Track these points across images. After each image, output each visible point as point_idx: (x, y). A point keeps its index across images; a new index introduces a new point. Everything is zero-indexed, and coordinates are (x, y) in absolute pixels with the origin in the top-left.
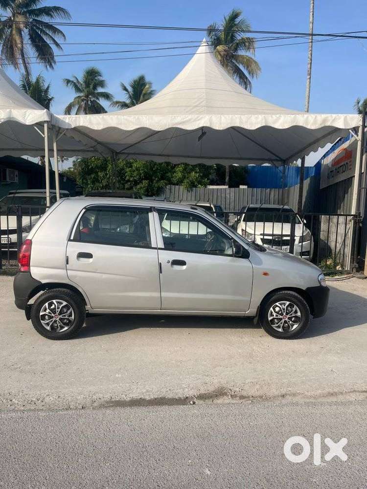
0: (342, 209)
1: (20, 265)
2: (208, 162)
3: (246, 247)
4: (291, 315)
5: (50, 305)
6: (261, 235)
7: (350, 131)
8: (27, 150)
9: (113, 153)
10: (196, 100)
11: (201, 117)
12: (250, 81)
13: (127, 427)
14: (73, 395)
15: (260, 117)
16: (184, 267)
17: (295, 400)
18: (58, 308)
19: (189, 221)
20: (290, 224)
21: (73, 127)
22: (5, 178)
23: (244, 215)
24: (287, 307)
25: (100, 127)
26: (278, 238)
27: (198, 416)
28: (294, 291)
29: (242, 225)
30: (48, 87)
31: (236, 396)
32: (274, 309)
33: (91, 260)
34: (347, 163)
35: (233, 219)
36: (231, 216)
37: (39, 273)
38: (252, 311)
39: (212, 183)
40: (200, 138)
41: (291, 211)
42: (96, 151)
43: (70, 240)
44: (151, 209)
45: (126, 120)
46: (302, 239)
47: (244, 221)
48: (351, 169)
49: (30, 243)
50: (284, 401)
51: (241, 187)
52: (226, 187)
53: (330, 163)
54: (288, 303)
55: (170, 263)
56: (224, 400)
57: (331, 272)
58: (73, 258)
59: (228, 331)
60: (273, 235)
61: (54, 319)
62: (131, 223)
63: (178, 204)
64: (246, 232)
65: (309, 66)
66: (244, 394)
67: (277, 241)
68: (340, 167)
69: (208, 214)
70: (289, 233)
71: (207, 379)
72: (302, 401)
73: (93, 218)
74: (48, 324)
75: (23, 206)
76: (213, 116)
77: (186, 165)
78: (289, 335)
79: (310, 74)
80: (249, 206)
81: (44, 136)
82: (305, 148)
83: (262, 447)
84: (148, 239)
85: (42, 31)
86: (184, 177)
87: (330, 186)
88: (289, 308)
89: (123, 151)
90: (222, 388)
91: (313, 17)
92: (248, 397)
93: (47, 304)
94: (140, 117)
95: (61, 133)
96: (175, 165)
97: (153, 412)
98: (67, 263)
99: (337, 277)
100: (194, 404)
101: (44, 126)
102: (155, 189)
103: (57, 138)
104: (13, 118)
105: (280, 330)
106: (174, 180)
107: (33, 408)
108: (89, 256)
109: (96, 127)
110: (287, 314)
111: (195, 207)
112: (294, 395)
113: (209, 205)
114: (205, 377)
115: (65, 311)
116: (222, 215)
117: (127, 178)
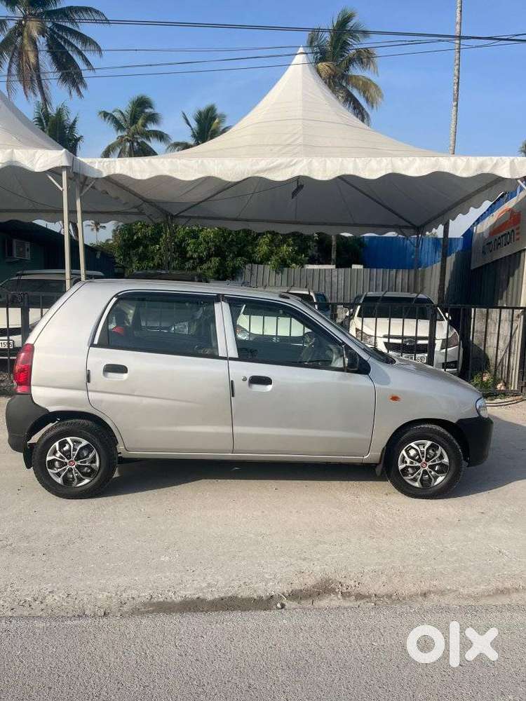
0: (504, 298)
1: (15, 383)
2: (306, 230)
3: (365, 356)
4: (434, 461)
5: (62, 444)
6: (385, 337)
7: (519, 181)
8: (42, 211)
9: (167, 216)
10: (289, 135)
11: (295, 161)
12: (369, 112)
13: (173, 649)
14: (90, 592)
15: (385, 161)
16: (269, 387)
17: (444, 601)
18: (75, 450)
19: (278, 316)
20: (429, 321)
21: (105, 175)
22: (10, 253)
23: (359, 307)
24: (428, 449)
25: (145, 176)
26: (410, 342)
27: (288, 631)
28: (439, 425)
29: (356, 323)
30: (75, 121)
31: (349, 594)
32: (407, 452)
33: (125, 376)
34: (513, 231)
35: (342, 313)
36: (339, 310)
37: (44, 395)
38: (373, 454)
39: (312, 261)
40: (294, 194)
41: (428, 301)
42: (141, 213)
43: (92, 345)
44: (218, 298)
45: (185, 165)
46: (446, 343)
47: (359, 316)
48: (518, 239)
49: (31, 349)
50: (427, 604)
51: (355, 267)
52: (332, 267)
53: (486, 230)
54: (429, 443)
55: (248, 380)
56: (331, 600)
57: (489, 393)
58: (97, 372)
59: (336, 484)
60: (402, 337)
61: (68, 467)
62: (192, 319)
63: (261, 291)
64: (362, 333)
65: (455, 87)
66: (363, 590)
67: (409, 346)
68: (502, 236)
69: (304, 304)
70: (427, 335)
71: (305, 566)
72: (454, 603)
73: (131, 311)
74: (58, 475)
75: (30, 293)
76: (314, 161)
77: (274, 234)
78: (430, 491)
79: (457, 100)
80: (366, 294)
81: (61, 189)
82: (450, 209)
83: (394, 686)
84: (214, 345)
85: (66, 41)
86: (271, 252)
87: (486, 265)
88: (431, 451)
89: (181, 214)
90: (327, 581)
91: (461, 15)
92: (369, 597)
93: (57, 444)
94: (205, 161)
95: (87, 185)
96: (259, 234)
97: (217, 623)
98: (89, 381)
99: (499, 400)
100: (282, 608)
101: (61, 175)
102: (229, 270)
103: (81, 192)
104: (16, 161)
105: (417, 484)
106: (258, 257)
107: (26, 613)
108: (122, 369)
109: (138, 176)
110: (428, 460)
111: (286, 294)
112: (442, 593)
113: (307, 293)
114: (300, 561)
115: (85, 455)
116: (326, 307)
117: (190, 253)
